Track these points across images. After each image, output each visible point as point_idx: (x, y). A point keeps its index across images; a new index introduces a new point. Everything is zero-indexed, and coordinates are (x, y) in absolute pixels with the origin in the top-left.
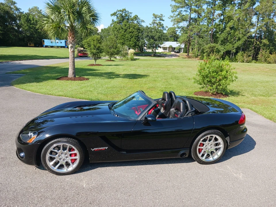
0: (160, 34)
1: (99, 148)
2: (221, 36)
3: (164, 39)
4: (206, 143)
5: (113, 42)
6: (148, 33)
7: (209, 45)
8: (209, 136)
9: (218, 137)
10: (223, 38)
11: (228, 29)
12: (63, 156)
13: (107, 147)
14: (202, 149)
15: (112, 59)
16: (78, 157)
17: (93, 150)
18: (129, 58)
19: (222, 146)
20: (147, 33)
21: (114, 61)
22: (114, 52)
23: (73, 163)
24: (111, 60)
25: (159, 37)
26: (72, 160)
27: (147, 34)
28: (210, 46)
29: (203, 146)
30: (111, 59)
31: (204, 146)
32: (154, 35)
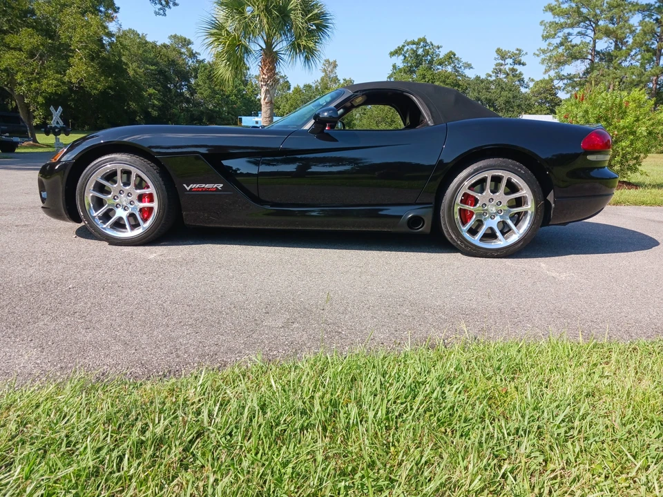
0: (510, 95)
1: (203, 185)
3: (519, 106)
4: (482, 197)
8: (488, 174)
9: (516, 179)
12: (123, 199)
13: (222, 185)
14: (472, 213)
16: (155, 205)
17: (188, 189)
19: (530, 207)
20: (476, 94)
23: (145, 220)
25: (507, 102)
26: (141, 210)
29: (475, 205)
31: (478, 205)
32: (493, 96)
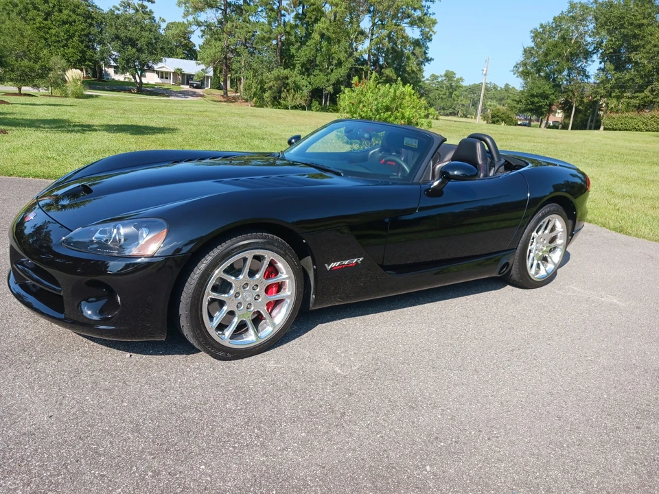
0: (151, 36)
2: (303, 54)
3: (162, 48)
5: (26, 40)
6: (117, 29)
7: (275, 72)
10: (305, 59)
11: (316, 36)
15: (25, 89)
18: (69, 92)
20: (114, 29)
21: (33, 96)
22: (32, 70)
24: (20, 94)
25: (149, 44)
27: (116, 32)
28: (278, 76)
30: (20, 89)
32: (134, 36)
